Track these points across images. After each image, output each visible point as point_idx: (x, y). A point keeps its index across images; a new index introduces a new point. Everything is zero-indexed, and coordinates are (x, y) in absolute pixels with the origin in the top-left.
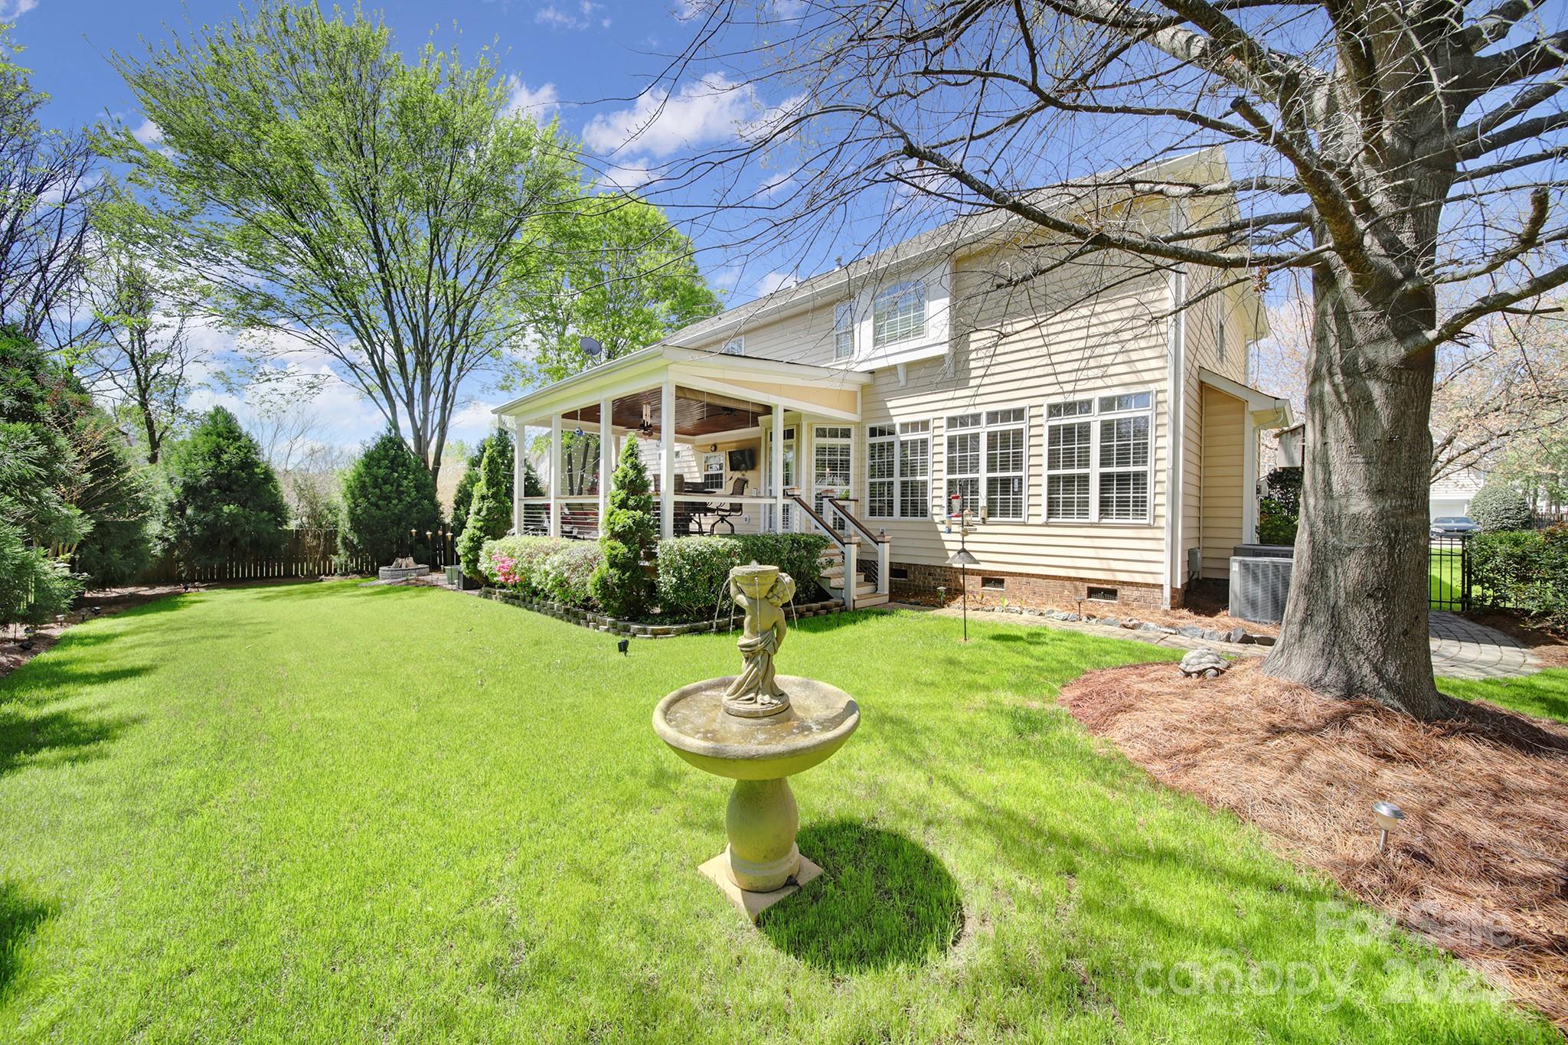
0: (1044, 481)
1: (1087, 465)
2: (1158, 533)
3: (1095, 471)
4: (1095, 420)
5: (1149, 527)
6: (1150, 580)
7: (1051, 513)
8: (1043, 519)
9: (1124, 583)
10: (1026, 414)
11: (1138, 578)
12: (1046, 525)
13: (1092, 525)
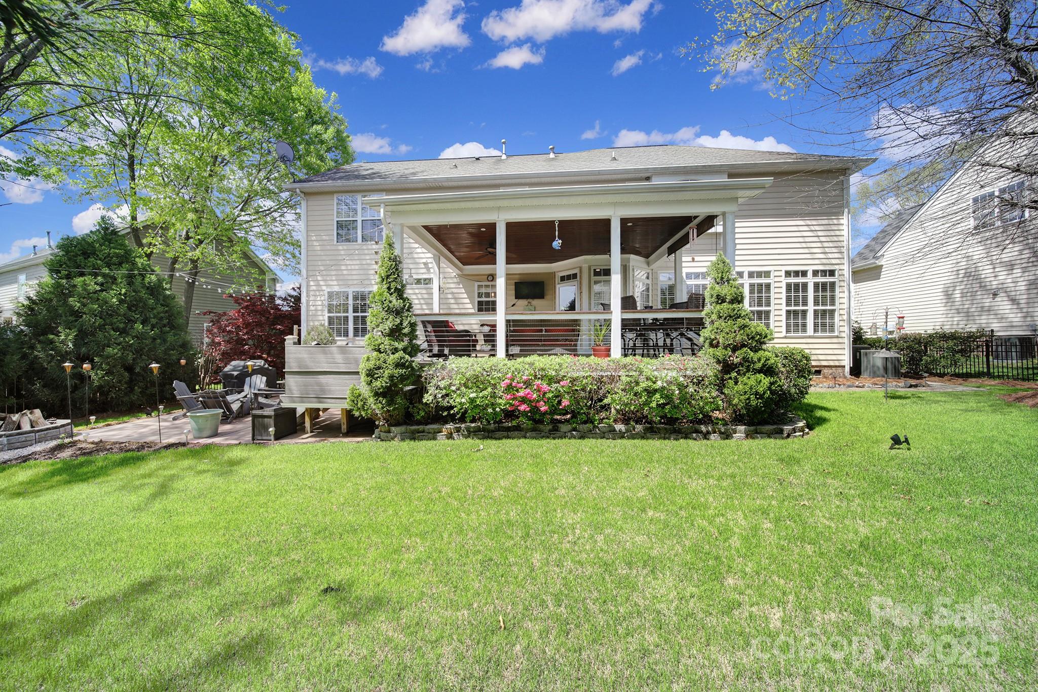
0: (784, 313)
1: (806, 305)
2: (840, 340)
3: (811, 308)
4: (810, 280)
5: (837, 337)
6: (837, 363)
7: (788, 331)
8: (784, 334)
9: (825, 366)
10: (772, 275)
11: (832, 363)
12: (785, 337)
13: (810, 337)
